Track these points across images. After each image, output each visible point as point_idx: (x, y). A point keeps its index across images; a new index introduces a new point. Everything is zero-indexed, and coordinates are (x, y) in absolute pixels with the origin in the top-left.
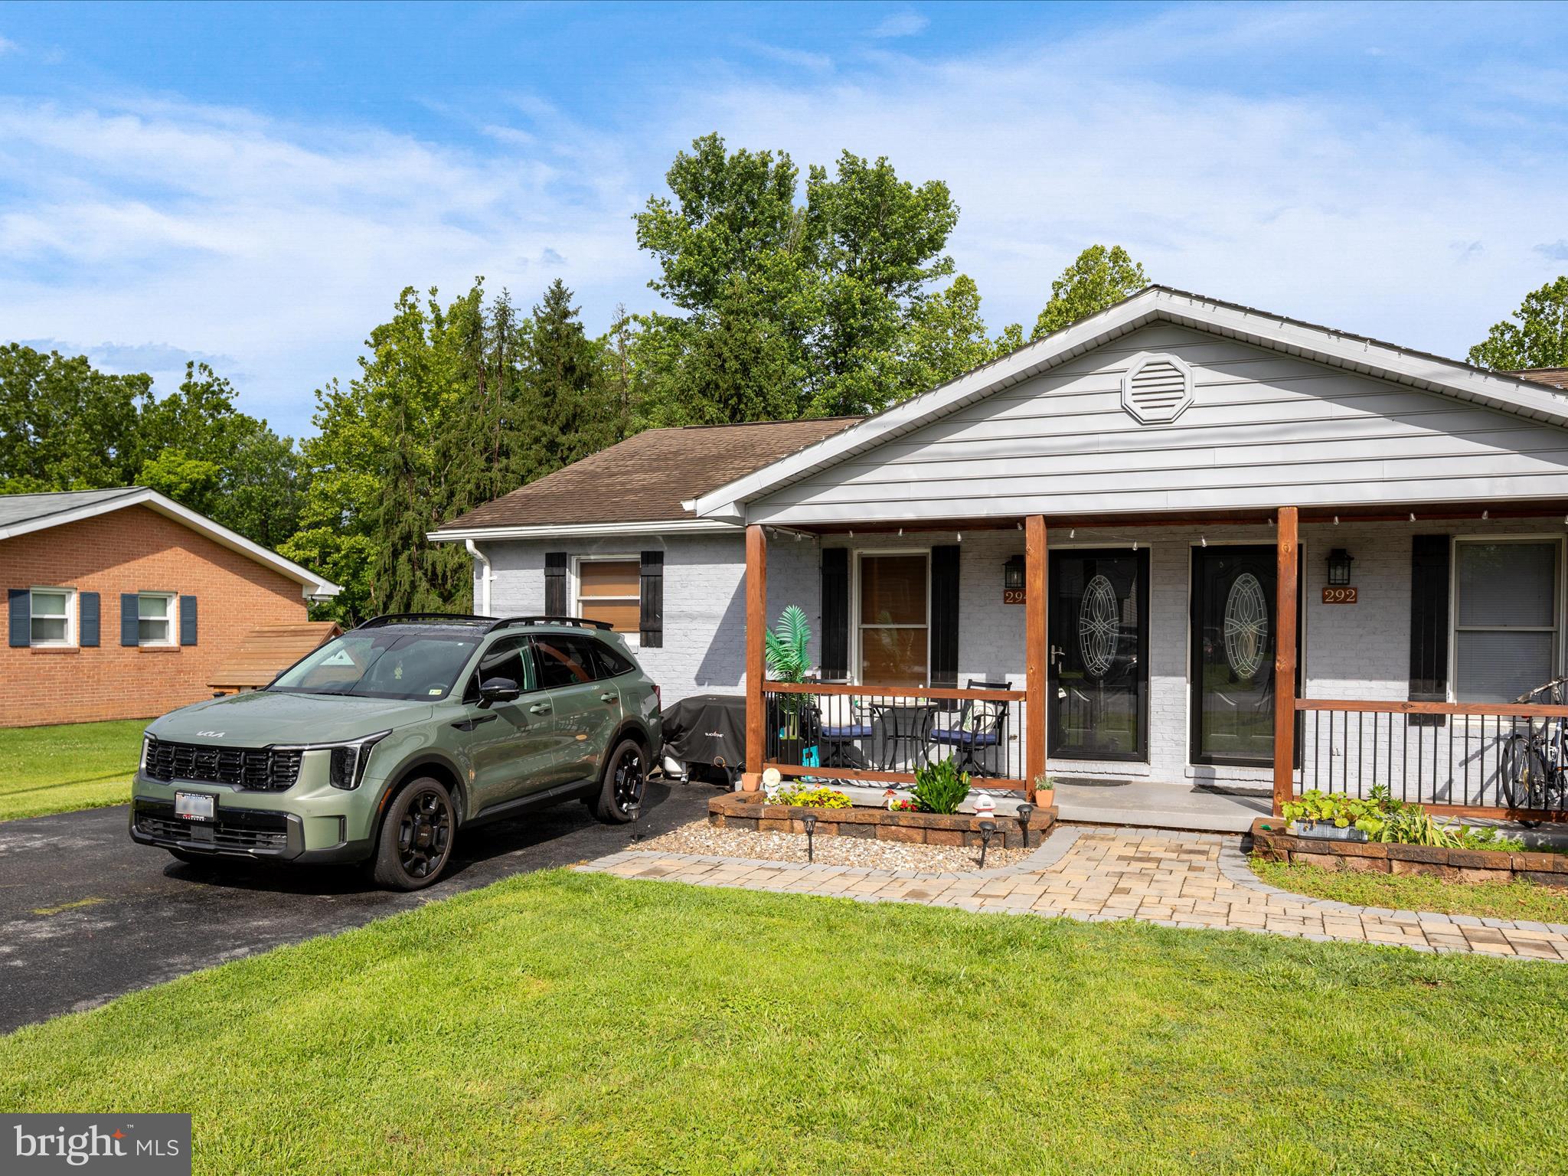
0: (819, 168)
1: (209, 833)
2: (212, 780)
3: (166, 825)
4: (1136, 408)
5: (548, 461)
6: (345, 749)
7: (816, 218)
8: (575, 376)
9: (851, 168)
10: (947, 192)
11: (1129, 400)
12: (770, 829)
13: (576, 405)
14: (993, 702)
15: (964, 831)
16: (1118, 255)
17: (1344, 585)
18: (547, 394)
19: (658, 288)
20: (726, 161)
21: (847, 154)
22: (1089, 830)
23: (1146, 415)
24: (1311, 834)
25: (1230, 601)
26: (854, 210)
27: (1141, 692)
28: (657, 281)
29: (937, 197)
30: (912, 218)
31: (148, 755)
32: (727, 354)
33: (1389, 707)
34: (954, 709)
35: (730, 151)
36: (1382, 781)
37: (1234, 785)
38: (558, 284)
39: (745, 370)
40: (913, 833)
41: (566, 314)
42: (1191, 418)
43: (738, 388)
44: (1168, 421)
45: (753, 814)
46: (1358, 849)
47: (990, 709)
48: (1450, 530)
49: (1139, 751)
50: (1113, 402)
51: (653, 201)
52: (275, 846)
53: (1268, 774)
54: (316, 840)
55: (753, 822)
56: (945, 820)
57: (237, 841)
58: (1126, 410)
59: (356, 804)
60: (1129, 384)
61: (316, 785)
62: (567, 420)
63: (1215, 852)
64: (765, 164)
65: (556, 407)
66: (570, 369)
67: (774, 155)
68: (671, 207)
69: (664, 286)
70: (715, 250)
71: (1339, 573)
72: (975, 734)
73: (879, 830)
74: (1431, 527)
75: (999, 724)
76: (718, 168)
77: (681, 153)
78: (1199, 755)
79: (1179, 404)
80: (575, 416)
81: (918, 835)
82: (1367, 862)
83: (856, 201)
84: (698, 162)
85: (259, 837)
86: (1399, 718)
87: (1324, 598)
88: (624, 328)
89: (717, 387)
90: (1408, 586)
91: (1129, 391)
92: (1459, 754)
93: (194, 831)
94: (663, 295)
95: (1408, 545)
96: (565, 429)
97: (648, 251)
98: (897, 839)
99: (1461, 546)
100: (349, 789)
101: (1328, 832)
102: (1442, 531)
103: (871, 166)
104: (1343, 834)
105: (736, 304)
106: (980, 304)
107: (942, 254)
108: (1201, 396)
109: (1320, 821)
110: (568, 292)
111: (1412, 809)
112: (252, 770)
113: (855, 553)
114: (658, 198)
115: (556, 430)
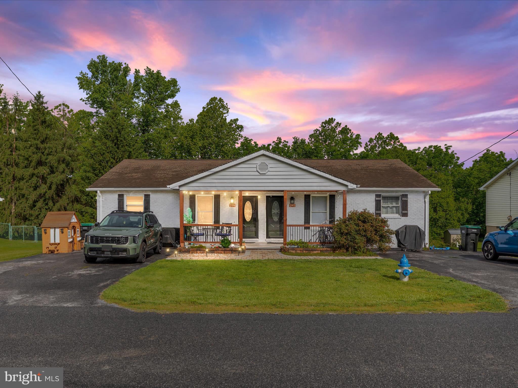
0: (138, 70)
1: (109, 253)
2: (110, 243)
3: (97, 252)
4: (259, 171)
5: (37, 153)
6: (135, 236)
7: (136, 85)
8: (46, 125)
9: (149, 72)
10: (177, 82)
11: (258, 169)
12: (192, 253)
13: (47, 135)
14: (228, 227)
15: (232, 251)
16: (221, 100)
17: (293, 203)
18: (35, 130)
19: (84, 101)
20: (108, 64)
21: (147, 67)
22: (252, 250)
23: (261, 172)
24: (291, 247)
25: (273, 206)
26: (150, 85)
27: (257, 224)
28: (83, 98)
29: (174, 82)
30: (167, 89)
31: (91, 239)
32: (113, 126)
33: (302, 226)
34: (219, 229)
35: (109, 60)
36: (301, 238)
37: (274, 242)
38: (39, 92)
39: (120, 132)
40: (222, 252)
41: (42, 103)
42: (269, 173)
43: (117, 137)
44: (265, 174)
45: (188, 250)
46: (298, 249)
47: (227, 228)
48: (310, 194)
49: (257, 236)
50: (255, 170)
51: (82, 73)
52: (124, 255)
53: (283, 239)
54: (132, 253)
55: (188, 252)
56: (228, 249)
57: (115, 254)
58: (257, 171)
59: (138, 246)
60: (258, 166)
61: (131, 243)
62: (44, 139)
63: (275, 252)
64: (120, 67)
65: (39, 134)
66: (44, 122)
67: (123, 64)
68: (88, 75)
69: (86, 101)
70: (105, 92)
71: (292, 201)
72: (226, 234)
73: (215, 252)
74: (307, 193)
75: (230, 232)
76: (105, 66)
77: (92, 59)
78: (268, 237)
79: (267, 171)
80: (46, 138)
81: (223, 252)
82: (300, 251)
83: (151, 83)
84: (99, 63)
85: (120, 253)
86: (303, 227)
87: (290, 206)
88: (59, 108)
89: (110, 136)
90: (304, 204)
91: (258, 168)
92: (313, 235)
93: (105, 253)
94: (86, 103)
95: (304, 196)
96: (42, 142)
97: (82, 90)
98: (219, 253)
99: (313, 197)
100: (136, 243)
101: (294, 246)
102: (309, 194)
103: (155, 72)
104: (296, 247)
105: (115, 111)
106: (181, 111)
107: (175, 99)
108: (271, 169)
109: (293, 245)
110: (43, 96)
111: (306, 243)
112: (118, 240)
113: (196, 196)
114: (84, 72)
115: (38, 142)
